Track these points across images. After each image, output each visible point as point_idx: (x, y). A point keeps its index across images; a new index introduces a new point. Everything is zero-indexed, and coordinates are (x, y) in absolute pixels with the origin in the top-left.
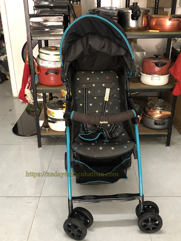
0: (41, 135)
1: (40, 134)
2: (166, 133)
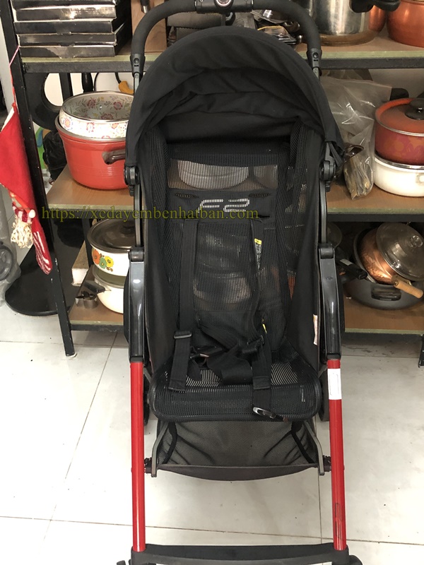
0: (70, 324)
1: (69, 322)
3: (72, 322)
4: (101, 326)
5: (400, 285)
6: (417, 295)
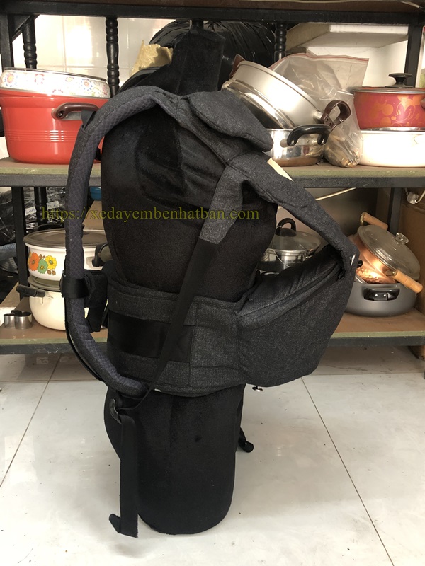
4: (38, 346)
5: (399, 275)
6: (417, 288)
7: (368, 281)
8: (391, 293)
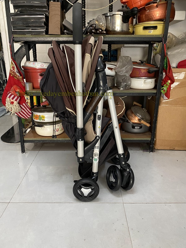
2: (149, 139)
3: (25, 139)
4: (36, 140)
5: (142, 122)
6: (148, 125)
7: (134, 123)
8: (140, 127)
